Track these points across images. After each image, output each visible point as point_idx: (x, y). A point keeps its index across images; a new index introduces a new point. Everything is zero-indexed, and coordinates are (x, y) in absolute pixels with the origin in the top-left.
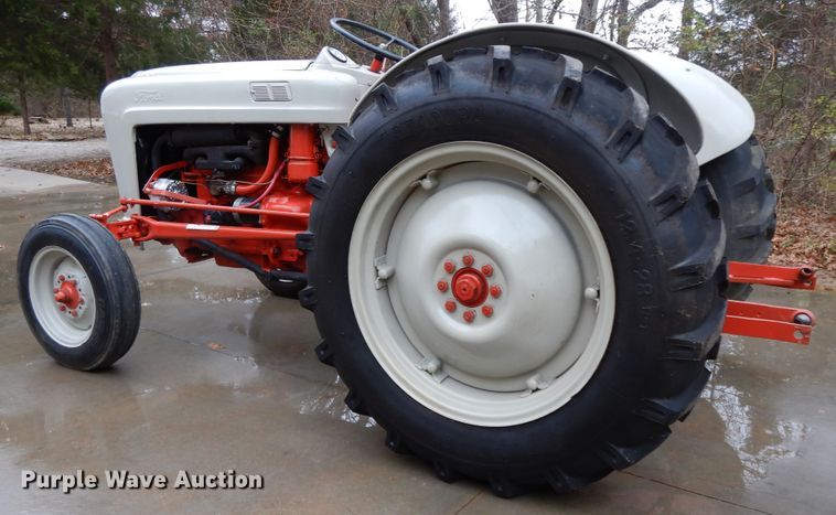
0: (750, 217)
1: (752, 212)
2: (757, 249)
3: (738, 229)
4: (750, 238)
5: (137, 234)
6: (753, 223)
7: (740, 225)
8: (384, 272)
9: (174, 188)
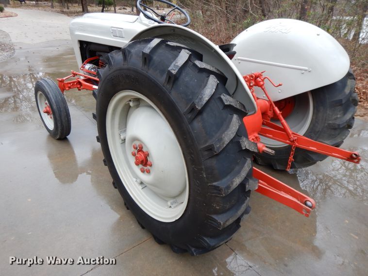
0: (336, 119)
1: (339, 116)
2: (339, 134)
3: (329, 124)
4: (335, 129)
5: (79, 86)
6: (338, 122)
7: (330, 122)
8: (122, 137)
9: (92, 69)
